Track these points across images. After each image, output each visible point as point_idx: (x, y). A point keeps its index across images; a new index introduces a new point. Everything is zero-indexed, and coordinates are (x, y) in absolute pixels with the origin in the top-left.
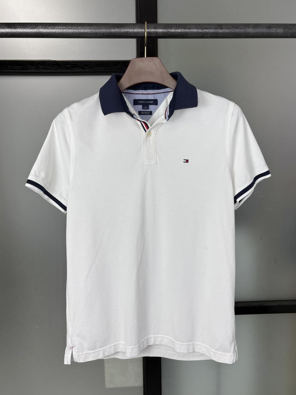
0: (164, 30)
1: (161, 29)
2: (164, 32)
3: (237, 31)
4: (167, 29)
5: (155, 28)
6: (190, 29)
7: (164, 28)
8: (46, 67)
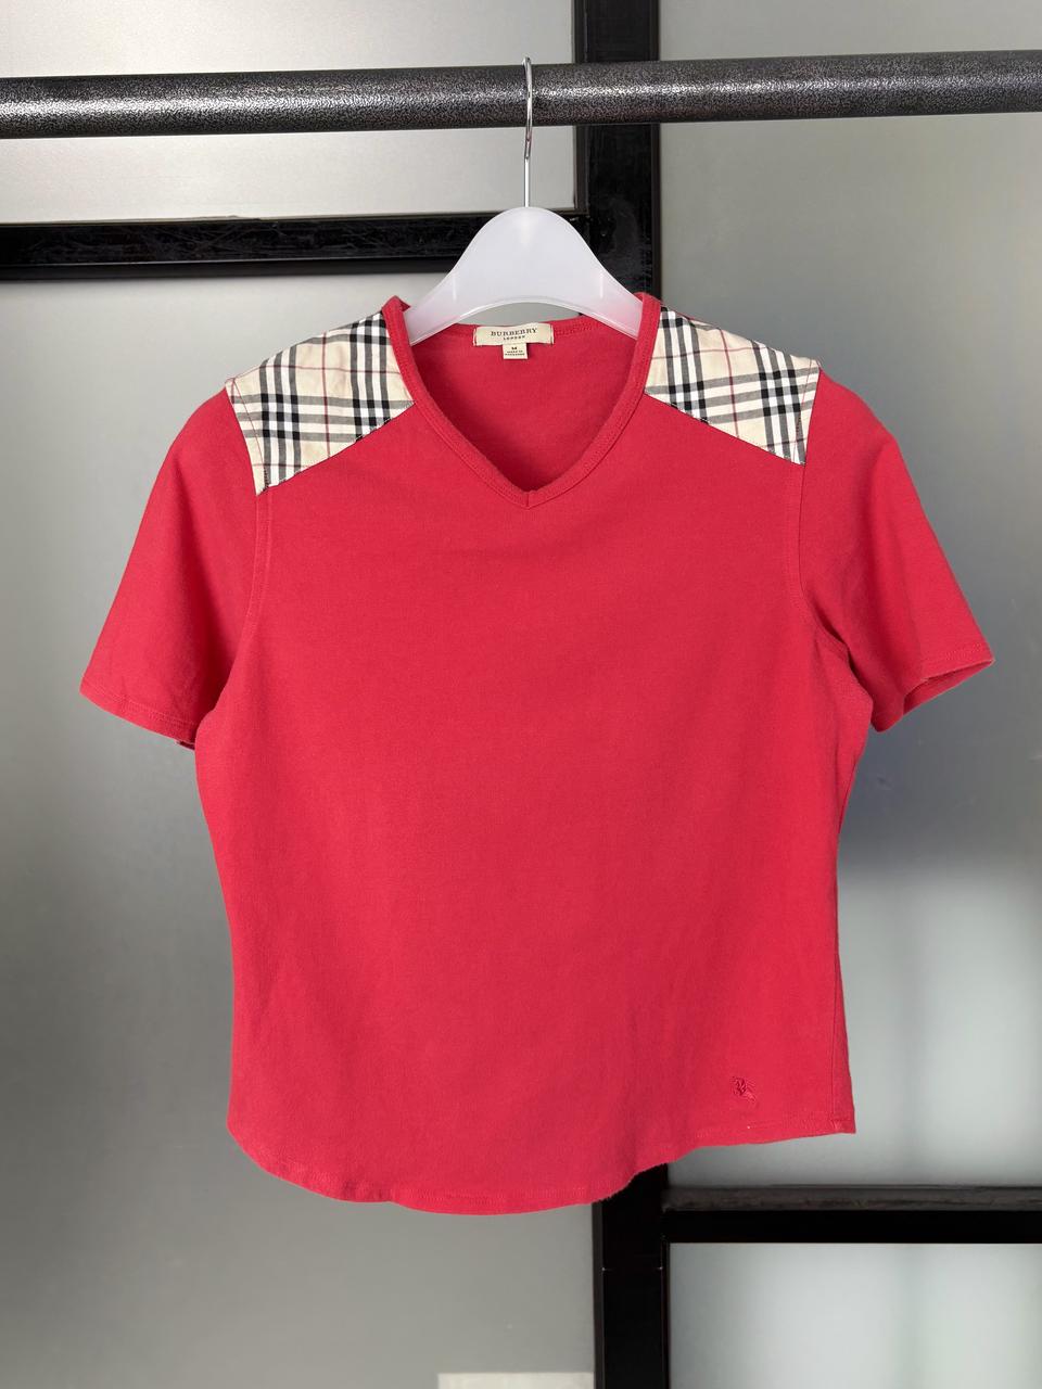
0: (694, 89)
1: (681, 82)
2: (690, 95)
3: (1007, 80)
4: (707, 80)
5: (654, 81)
6: (800, 78)
7: (693, 79)
8: (220, 246)
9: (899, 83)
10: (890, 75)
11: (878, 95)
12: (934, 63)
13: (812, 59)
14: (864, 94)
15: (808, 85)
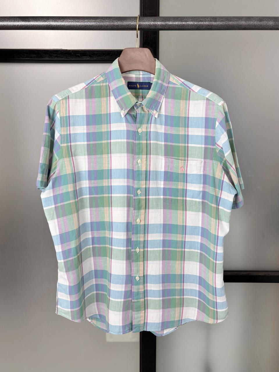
2: (162, 25)
8: (58, 56)
9: (207, 23)
10: (205, 21)
11: (203, 26)
12: (215, 19)
13: (189, 17)
14: (200, 25)
15: (188, 23)
